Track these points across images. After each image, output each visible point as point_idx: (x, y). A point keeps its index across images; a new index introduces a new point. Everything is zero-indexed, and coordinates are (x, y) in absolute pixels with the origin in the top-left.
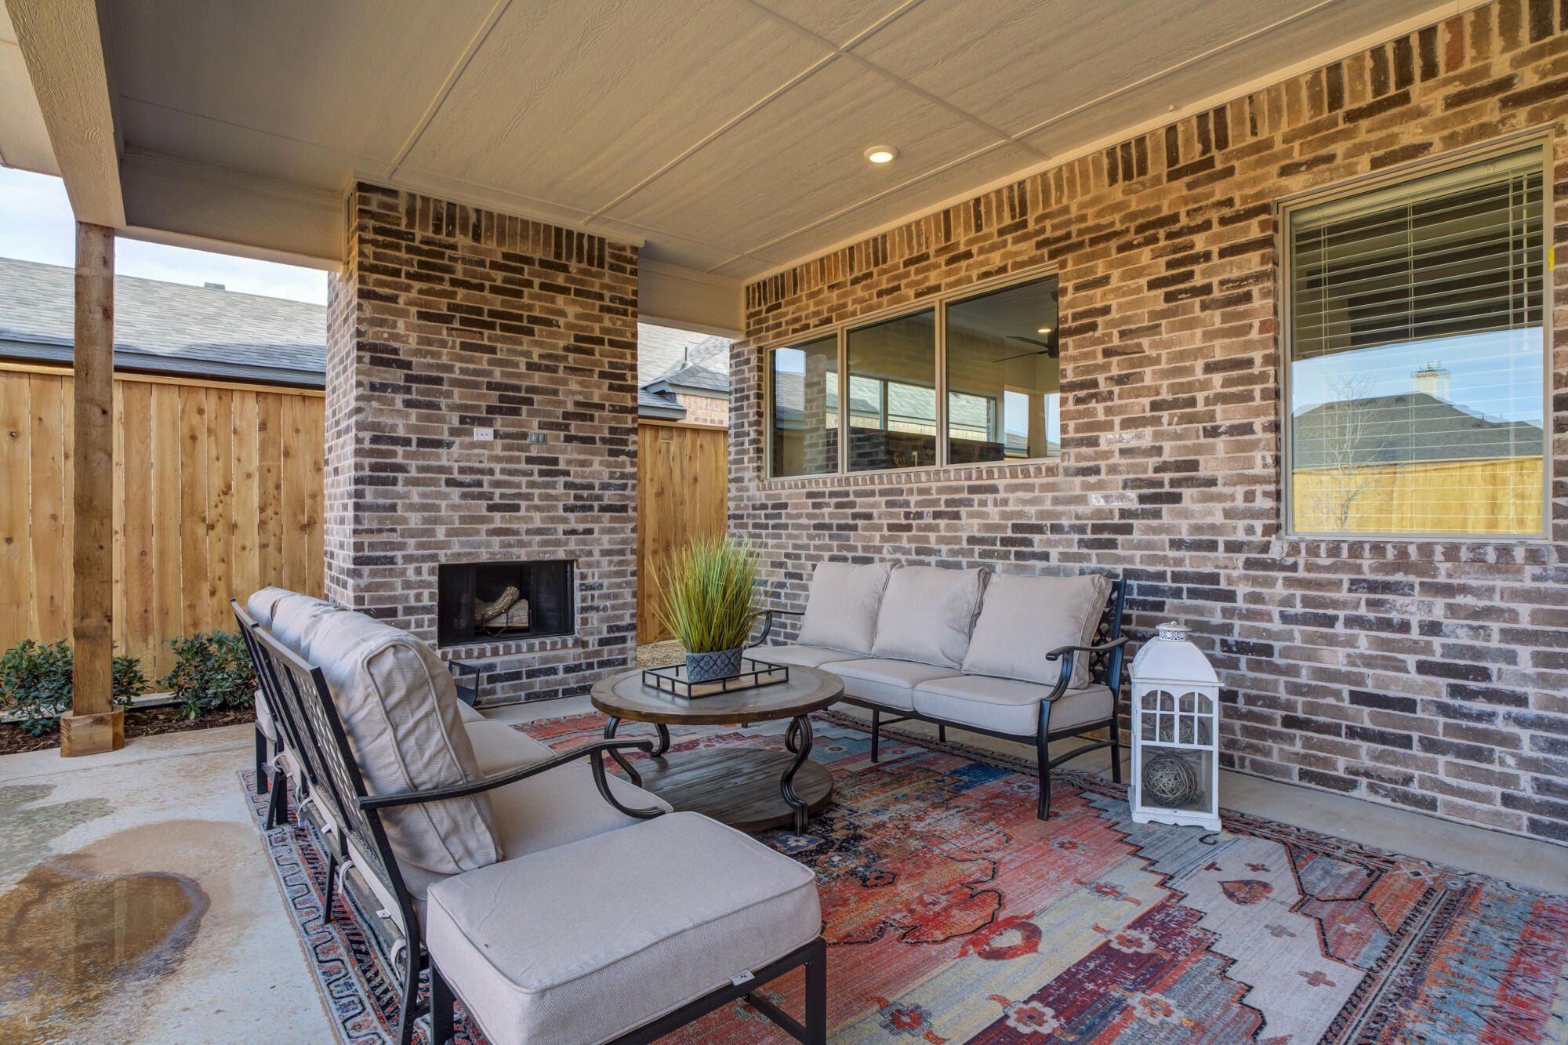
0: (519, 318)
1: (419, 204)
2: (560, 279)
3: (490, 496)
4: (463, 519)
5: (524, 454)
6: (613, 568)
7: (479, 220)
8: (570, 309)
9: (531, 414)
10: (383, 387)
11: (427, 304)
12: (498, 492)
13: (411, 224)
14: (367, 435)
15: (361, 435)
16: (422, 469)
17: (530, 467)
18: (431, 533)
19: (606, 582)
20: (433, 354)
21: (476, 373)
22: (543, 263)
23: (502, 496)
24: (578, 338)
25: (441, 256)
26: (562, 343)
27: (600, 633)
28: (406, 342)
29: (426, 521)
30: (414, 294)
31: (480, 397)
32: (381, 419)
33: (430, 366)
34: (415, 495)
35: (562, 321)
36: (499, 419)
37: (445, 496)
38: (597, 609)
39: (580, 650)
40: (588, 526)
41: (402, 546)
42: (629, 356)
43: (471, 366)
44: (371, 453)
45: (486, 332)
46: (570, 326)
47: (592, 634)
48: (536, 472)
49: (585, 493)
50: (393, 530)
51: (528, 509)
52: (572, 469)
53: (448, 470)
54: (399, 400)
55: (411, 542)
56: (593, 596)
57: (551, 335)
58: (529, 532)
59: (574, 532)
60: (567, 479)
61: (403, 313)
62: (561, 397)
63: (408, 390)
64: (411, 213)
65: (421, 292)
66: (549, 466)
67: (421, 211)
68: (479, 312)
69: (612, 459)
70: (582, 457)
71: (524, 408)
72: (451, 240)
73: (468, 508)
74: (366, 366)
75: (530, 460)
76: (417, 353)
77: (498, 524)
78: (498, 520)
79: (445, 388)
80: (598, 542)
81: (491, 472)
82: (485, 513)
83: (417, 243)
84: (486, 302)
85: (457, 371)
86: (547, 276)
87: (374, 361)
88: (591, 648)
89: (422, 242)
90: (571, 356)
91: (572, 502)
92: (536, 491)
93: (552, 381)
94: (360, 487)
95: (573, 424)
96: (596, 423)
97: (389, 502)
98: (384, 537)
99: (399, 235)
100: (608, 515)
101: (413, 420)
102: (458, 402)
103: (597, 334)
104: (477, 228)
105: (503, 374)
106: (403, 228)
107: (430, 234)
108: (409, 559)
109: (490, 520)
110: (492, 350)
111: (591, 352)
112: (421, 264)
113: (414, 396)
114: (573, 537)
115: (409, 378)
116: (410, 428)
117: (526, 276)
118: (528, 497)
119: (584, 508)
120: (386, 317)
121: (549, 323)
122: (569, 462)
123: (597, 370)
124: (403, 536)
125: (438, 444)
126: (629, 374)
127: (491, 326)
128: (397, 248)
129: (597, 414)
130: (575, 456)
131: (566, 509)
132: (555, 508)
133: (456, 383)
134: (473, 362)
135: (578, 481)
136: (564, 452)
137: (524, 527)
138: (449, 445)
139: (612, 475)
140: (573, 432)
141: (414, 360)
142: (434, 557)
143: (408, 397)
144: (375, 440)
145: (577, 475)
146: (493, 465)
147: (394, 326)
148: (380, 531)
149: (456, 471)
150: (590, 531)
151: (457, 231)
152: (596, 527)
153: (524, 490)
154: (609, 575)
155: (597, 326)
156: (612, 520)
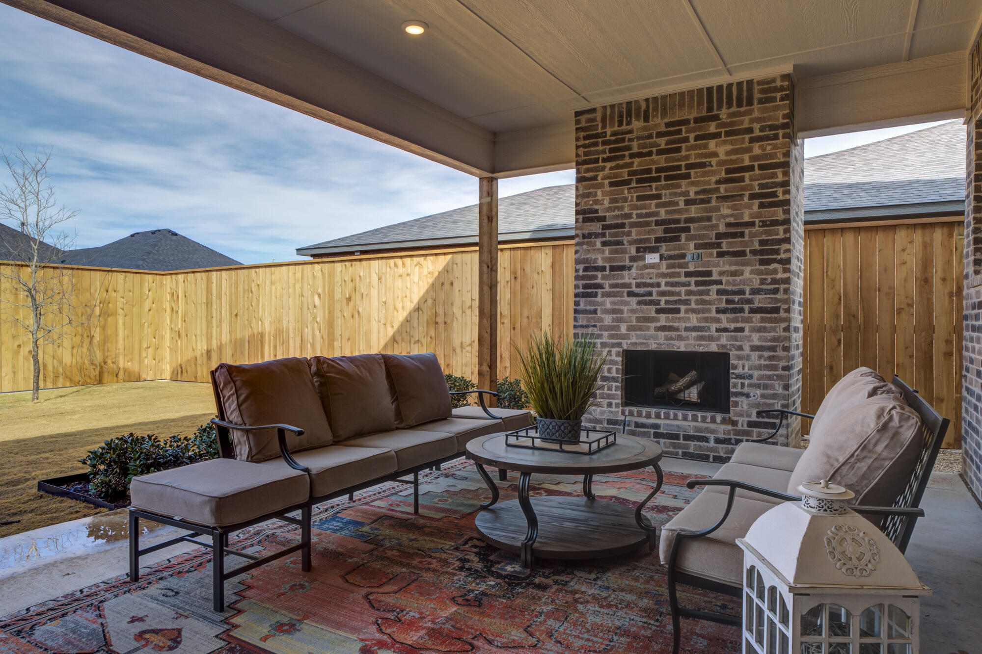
0: (679, 168)
1: (609, 111)
2: (712, 128)
3: (657, 303)
4: (638, 319)
5: (683, 270)
6: (762, 362)
7: (648, 106)
8: (721, 149)
9: (689, 239)
10: (589, 236)
11: (616, 176)
12: (663, 299)
13: (604, 127)
14: (581, 267)
15: (578, 267)
16: (612, 286)
17: (688, 279)
18: (618, 328)
19: (756, 373)
20: (619, 208)
21: (648, 215)
22: (697, 120)
23: (667, 302)
24: (728, 171)
25: (623, 140)
26: (714, 179)
27: (749, 416)
28: (603, 204)
29: (614, 320)
30: (607, 171)
31: (649, 232)
32: (589, 256)
33: (617, 217)
34: (608, 303)
35: (714, 161)
36: (664, 247)
37: (627, 303)
38: (748, 396)
39: (730, 427)
40: (739, 325)
41: (599, 336)
42: (780, 175)
43: (644, 211)
44: (583, 278)
45: (654, 185)
46: (720, 163)
47: (741, 415)
48: (693, 283)
49: (736, 298)
50: (595, 326)
51: (687, 311)
52: (724, 279)
53: (628, 285)
54: (598, 242)
55: (605, 334)
56: (743, 385)
57: (704, 174)
58: (687, 329)
59: (726, 330)
60: (719, 287)
61: (601, 186)
62: (714, 222)
63: (604, 235)
64: (604, 120)
65: (611, 169)
66: (704, 277)
67: (610, 115)
68: (649, 171)
69: (763, 268)
70: (733, 268)
71: (683, 235)
72: (629, 127)
73: (642, 312)
74: (580, 225)
75: (688, 274)
76: (609, 209)
77: (663, 323)
78: (663, 320)
79: (626, 230)
80: (749, 338)
81: (658, 285)
82: (654, 314)
83: (608, 138)
84: (654, 162)
85: (634, 216)
86: (700, 129)
87: (585, 220)
88: (740, 427)
89: (611, 136)
90: (723, 187)
91: (724, 305)
92: (693, 298)
93: (706, 210)
94: (577, 299)
95: (724, 242)
96: (747, 238)
97: (593, 308)
98: (590, 330)
99: (597, 136)
100: (759, 316)
101: (607, 254)
102: (635, 238)
103: (747, 163)
104: (646, 112)
105: (667, 212)
106: (600, 131)
107: (616, 128)
108: (604, 345)
109: (658, 320)
110: (658, 197)
111: (742, 179)
112: (611, 151)
113: (607, 239)
114: (724, 334)
115: (605, 227)
116: (605, 260)
117: (684, 135)
118: (687, 302)
119: (734, 311)
120: (591, 190)
121: (703, 165)
122: (721, 273)
123: (747, 193)
124: (600, 330)
125: (622, 268)
126: (780, 191)
127: (658, 179)
128: (596, 144)
129: (747, 231)
130: (727, 268)
131: (718, 311)
132: (709, 311)
133: (633, 225)
134: (645, 208)
135: (729, 288)
136: (717, 265)
137: (683, 325)
138: (630, 268)
139: (763, 282)
140: (725, 249)
141: (607, 214)
142: (619, 345)
143: (604, 239)
144: (586, 269)
145: (728, 283)
146: (659, 280)
147: (596, 195)
148: (587, 326)
149: (634, 286)
150: (741, 330)
151: (633, 119)
152: (747, 327)
153: (683, 297)
154: (759, 368)
155: (746, 157)
156: (763, 320)
